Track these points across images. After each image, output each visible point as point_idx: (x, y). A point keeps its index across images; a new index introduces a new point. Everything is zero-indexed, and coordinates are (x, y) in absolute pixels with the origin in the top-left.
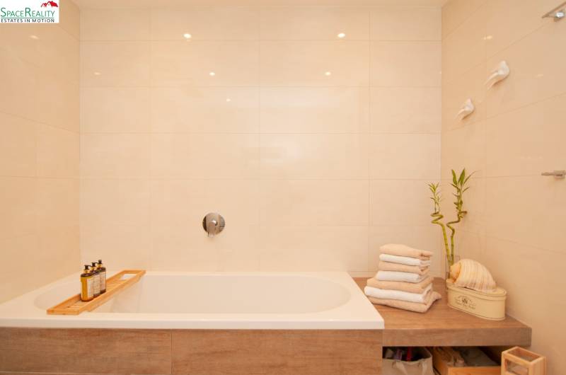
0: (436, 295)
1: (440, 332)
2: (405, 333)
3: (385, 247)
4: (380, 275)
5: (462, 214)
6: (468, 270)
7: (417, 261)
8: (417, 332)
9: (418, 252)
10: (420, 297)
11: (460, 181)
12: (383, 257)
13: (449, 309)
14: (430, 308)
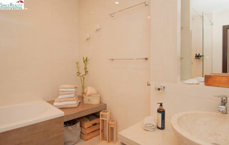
0: (79, 101)
1: (83, 111)
2: (72, 115)
3: (61, 86)
4: (60, 97)
5: (86, 72)
6: (90, 90)
7: (74, 90)
8: (75, 114)
9: (74, 86)
10: (75, 102)
11: (86, 61)
12: (61, 90)
13: (84, 104)
14: (78, 105)
